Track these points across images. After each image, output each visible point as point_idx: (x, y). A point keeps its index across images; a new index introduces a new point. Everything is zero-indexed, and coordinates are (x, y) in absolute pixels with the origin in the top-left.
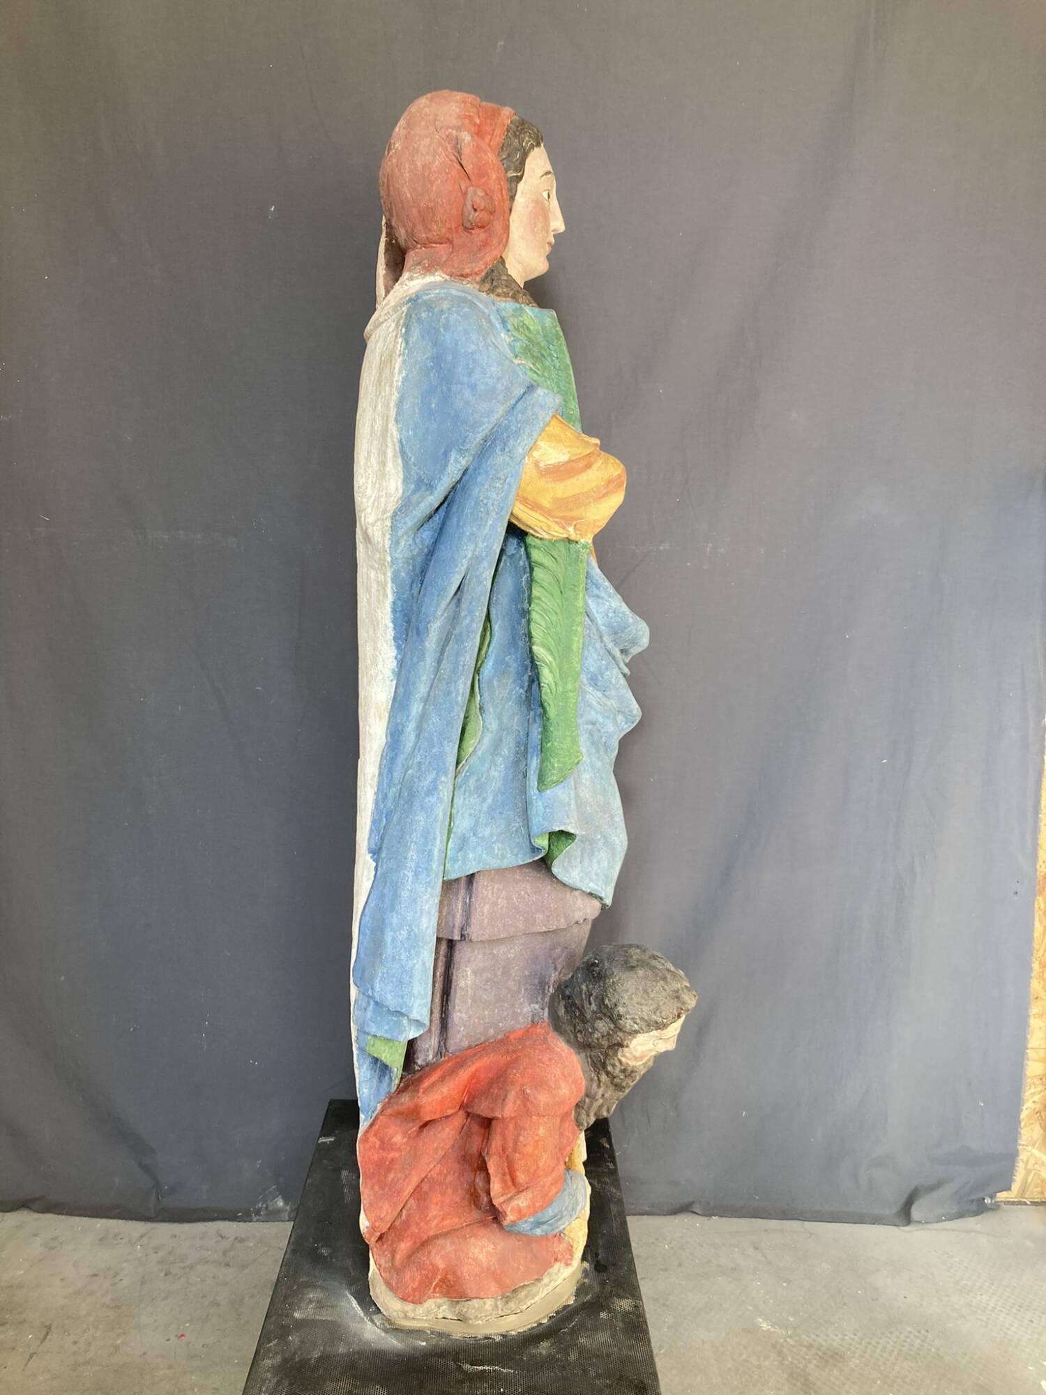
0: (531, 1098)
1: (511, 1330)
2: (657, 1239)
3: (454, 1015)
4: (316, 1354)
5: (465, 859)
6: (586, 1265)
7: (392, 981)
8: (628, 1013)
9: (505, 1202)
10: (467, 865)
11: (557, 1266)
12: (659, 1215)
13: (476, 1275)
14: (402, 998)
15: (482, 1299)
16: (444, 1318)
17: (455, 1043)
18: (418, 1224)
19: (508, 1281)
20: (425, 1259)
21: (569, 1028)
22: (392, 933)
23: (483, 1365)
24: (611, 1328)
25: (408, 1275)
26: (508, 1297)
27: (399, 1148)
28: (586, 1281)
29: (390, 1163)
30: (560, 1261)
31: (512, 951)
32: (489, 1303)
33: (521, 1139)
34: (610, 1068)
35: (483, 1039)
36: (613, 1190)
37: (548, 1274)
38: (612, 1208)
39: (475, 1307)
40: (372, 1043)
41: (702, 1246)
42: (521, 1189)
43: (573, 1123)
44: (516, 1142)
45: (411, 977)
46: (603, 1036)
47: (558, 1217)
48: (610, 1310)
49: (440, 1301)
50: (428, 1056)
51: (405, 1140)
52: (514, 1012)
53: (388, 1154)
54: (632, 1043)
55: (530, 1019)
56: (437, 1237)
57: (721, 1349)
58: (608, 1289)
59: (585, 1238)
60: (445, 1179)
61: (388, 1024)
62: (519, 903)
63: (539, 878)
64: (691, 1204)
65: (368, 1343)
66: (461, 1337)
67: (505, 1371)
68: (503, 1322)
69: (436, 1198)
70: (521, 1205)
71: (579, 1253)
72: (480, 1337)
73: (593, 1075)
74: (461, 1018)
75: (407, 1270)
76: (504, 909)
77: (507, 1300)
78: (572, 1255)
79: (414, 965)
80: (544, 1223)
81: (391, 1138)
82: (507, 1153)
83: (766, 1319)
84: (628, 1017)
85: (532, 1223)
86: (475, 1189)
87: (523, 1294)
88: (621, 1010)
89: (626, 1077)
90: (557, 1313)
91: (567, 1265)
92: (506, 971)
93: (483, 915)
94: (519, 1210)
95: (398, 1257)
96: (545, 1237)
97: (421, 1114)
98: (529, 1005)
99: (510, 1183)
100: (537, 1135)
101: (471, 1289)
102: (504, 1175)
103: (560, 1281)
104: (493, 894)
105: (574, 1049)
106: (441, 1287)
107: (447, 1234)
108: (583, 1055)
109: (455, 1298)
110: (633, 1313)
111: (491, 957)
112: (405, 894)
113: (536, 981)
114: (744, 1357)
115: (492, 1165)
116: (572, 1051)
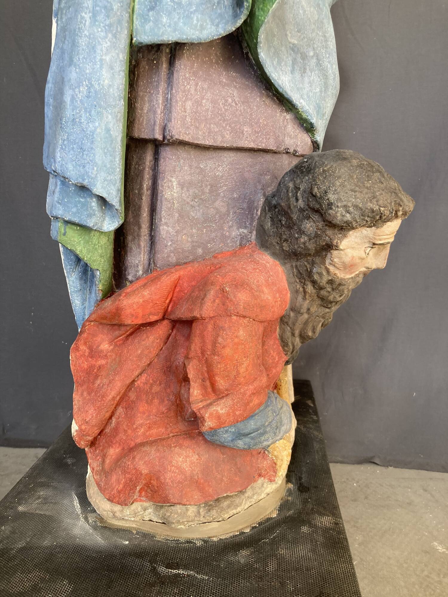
0: (231, 296)
1: (214, 537)
2: (347, 479)
3: (161, 228)
4: (21, 544)
5: (157, 21)
6: (290, 486)
7: (73, 148)
8: (339, 200)
9: (203, 407)
10: (159, 28)
11: (261, 480)
12: (348, 463)
13: (179, 482)
14: (84, 167)
15: (185, 505)
16: (150, 520)
17: (163, 258)
18: (125, 431)
19: (210, 490)
20: (130, 463)
21: (274, 240)
22: (70, 92)
23: (178, 569)
24: (312, 541)
25: (114, 478)
26: (211, 505)
27: (106, 356)
28: (290, 498)
29: (98, 370)
30: (264, 476)
31: (220, 169)
32: (192, 510)
33: (220, 340)
34: (316, 277)
35: (191, 257)
36: (316, 433)
37: (252, 487)
38: (315, 445)
39: (178, 512)
40: (63, 231)
41: (382, 486)
42: (220, 396)
43: (278, 342)
44: (215, 343)
45: (92, 142)
46: (310, 240)
47: (261, 431)
48: (310, 525)
49: (146, 504)
50: (138, 271)
51: (112, 347)
52: (222, 235)
53: (96, 361)
54: (342, 243)
55: (238, 242)
56: (142, 444)
57: (405, 565)
58: (310, 506)
59: (289, 458)
60: (151, 389)
61: (76, 206)
62: (226, 110)
63: (248, 85)
64: (373, 457)
65: (75, 537)
66: (163, 539)
67: (199, 577)
68: (205, 529)
69: (142, 407)
70: (221, 412)
71: (283, 471)
72: (182, 540)
73: (298, 286)
74: (168, 232)
75: (113, 473)
76: (210, 113)
77: (209, 507)
78: (275, 472)
79: (96, 128)
80: (246, 435)
81: (99, 346)
82: (206, 356)
83: (441, 543)
84: (339, 205)
85: (234, 433)
86: (180, 400)
87: (226, 503)
88: (332, 197)
89: (333, 289)
90: (260, 524)
91: (271, 481)
92: (214, 188)
93: (185, 112)
94: (219, 417)
95: (107, 461)
96: (247, 451)
97: (122, 317)
98: (238, 229)
99: (210, 390)
100: (237, 337)
101: (173, 494)
102: (203, 380)
103: (263, 496)
104: (196, 90)
105: (279, 261)
106: (146, 491)
107: (153, 443)
108: (288, 266)
109: (159, 502)
110: (334, 530)
111: (198, 171)
112: (83, 42)
113: (245, 205)
114: (426, 573)
115: (191, 369)
116: (278, 263)
